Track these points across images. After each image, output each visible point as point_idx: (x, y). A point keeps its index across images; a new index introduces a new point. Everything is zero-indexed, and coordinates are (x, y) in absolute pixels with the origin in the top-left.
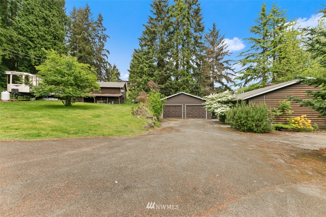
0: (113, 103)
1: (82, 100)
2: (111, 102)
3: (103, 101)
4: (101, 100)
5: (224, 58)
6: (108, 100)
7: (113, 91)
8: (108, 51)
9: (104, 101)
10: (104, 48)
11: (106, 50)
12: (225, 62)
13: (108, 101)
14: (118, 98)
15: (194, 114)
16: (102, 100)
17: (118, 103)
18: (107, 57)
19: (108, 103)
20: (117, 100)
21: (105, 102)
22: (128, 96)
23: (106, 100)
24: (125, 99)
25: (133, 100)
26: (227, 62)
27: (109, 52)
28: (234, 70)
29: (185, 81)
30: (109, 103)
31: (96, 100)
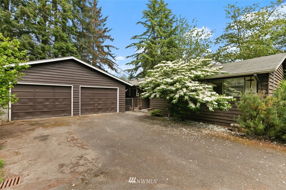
5: (104, 42)
12: (106, 46)
15: (96, 105)
26: (108, 47)
28: (114, 58)
29: (63, 49)
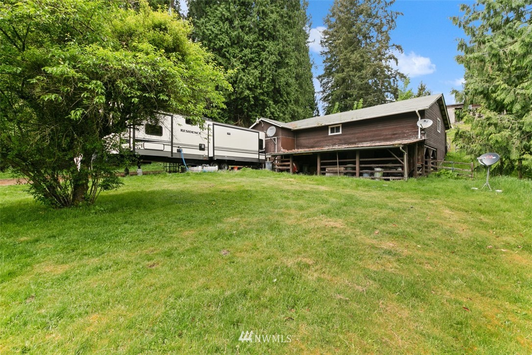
0: (378, 175)
1: (289, 165)
2: (372, 169)
3: (342, 169)
4: (335, 164)
6: (361, 163)
7: (387, 130)
8: (399, 47)
9: (346, 168)
10: (391, 43)
11: (394, 45)
13: (361, 168)
14: (401, 155)
16: (341, 164)
17: (402, 175)
18: (396, 60)
19: (361, 175)
20: (397, 162)
21: (349, 170)
22: (455, 140)
23: (354, 163)
24: (439, 155)
25: (486, 160)
27: (401, 49)
30: (365, 175)
31: (322, 164)
